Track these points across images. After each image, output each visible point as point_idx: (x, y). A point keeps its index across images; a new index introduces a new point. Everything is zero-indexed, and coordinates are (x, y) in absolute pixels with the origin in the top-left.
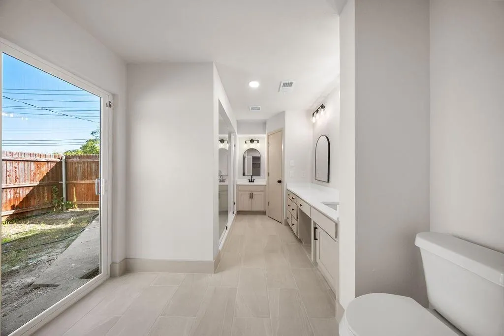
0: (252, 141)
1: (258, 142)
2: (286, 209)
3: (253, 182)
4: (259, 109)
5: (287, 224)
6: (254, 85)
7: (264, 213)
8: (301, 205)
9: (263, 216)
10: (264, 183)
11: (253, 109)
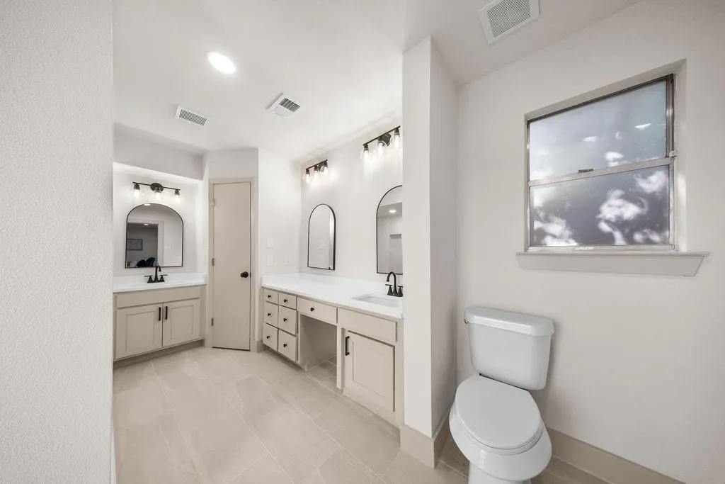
0: (157, 187)
1: (177, 192)
2: (262, 321)
3: (162, 280)
4: (201, 121)
5: (265, 349)
6: (222, 63)
7: (200, 343)
8: (312, 309)
9: (200, 350)
10: (200, 281)
11: (184, 115)
